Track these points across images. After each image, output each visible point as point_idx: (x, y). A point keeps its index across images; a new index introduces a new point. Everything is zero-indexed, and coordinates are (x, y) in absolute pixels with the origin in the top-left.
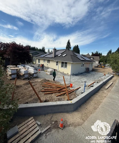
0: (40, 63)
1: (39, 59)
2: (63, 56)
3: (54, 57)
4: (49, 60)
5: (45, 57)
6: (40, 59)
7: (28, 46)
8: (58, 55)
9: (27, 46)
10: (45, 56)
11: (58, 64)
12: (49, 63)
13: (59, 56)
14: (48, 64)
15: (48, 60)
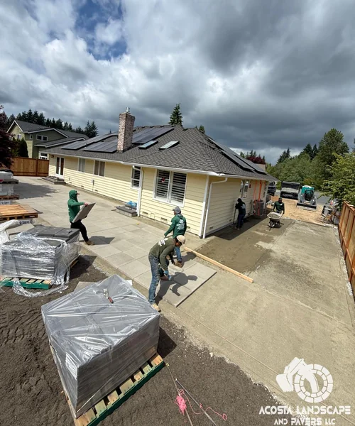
0: (62, 174)
1: (58, 159)
2: (166, 146)
3: (124, 151)
4: (103, 164)
5: (85, 149)
6: (62, 160)
7: (33, 113)
8: (142, 144)
9: (30, 113)
10: (87, 145)
11: (140, 180)
12: (102, 174)
13: (144, 146)
14: (97, 178)
15: (97, 162)
